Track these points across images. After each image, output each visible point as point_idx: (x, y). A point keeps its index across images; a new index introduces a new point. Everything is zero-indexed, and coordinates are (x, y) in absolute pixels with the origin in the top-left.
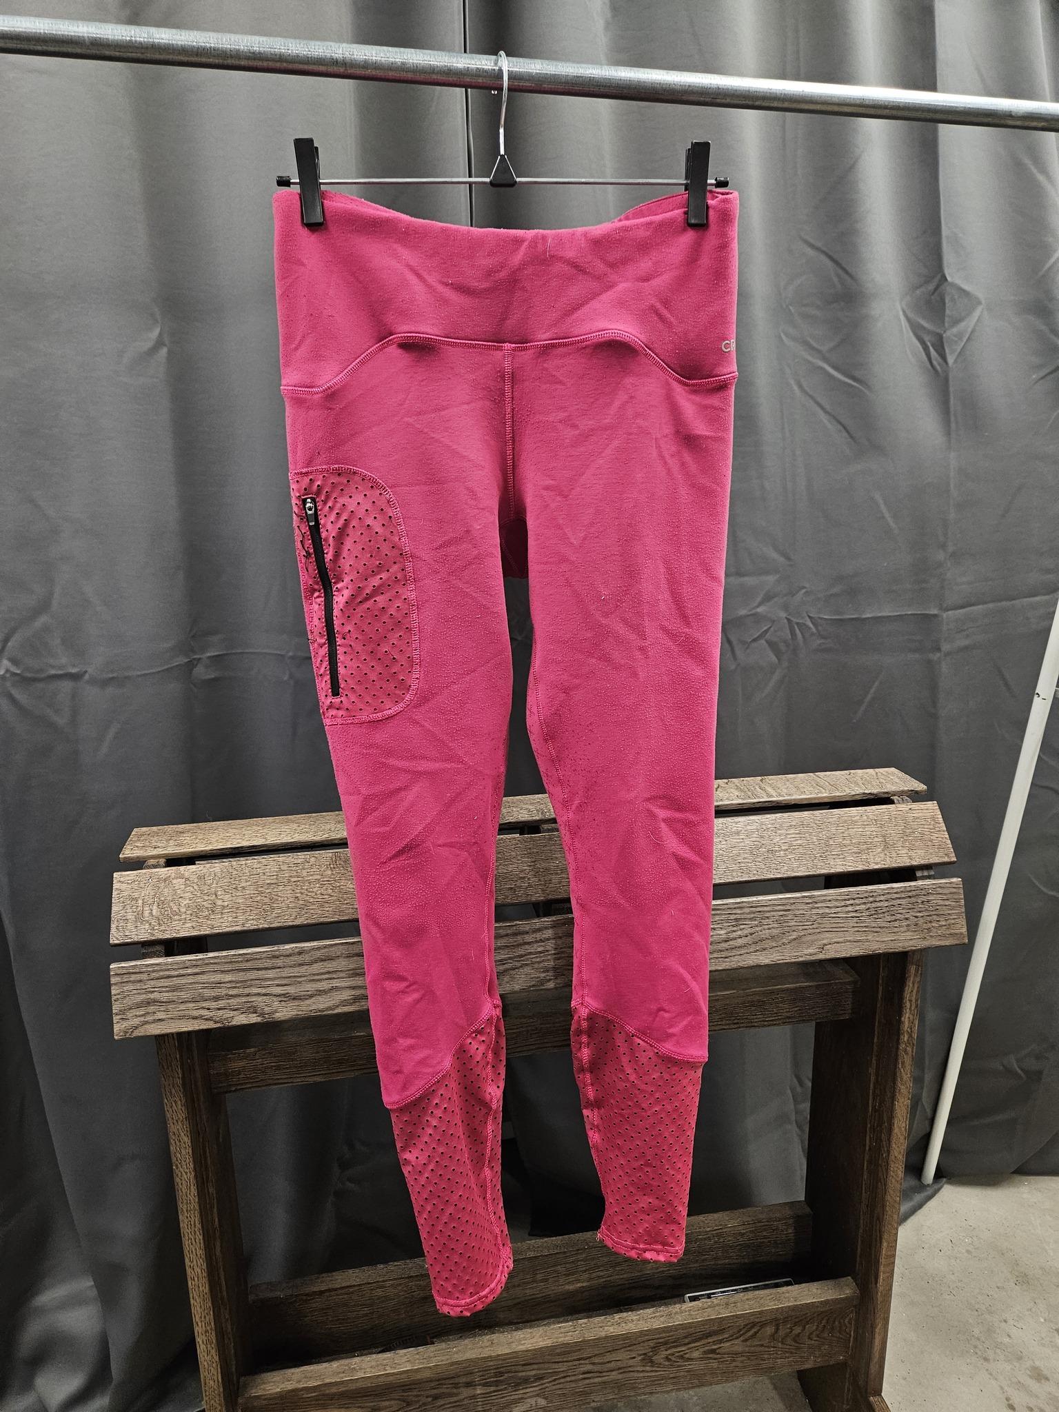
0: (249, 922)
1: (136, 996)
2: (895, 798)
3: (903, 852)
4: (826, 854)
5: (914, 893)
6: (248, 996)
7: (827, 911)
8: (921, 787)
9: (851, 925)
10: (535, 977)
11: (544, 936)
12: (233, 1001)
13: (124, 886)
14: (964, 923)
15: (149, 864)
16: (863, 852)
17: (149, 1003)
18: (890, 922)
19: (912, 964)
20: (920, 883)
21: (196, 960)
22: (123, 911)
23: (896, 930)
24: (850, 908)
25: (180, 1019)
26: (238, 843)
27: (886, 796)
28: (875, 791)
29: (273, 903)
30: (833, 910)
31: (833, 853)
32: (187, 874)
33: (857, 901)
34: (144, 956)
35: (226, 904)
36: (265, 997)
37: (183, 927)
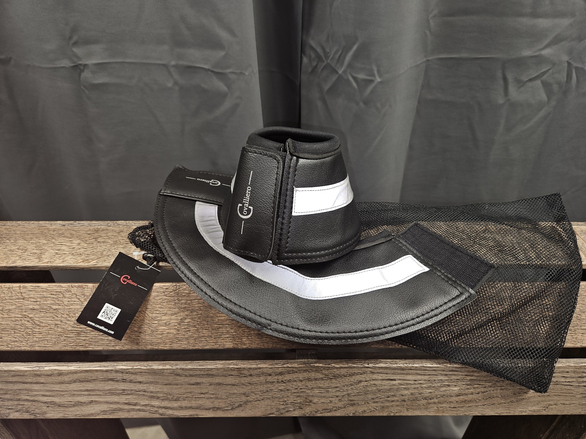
0: (12, 344)
10: (275, 408)
11: (285, 378)
29: (35, 328)
30: (568, 380)
36: (34, 403)
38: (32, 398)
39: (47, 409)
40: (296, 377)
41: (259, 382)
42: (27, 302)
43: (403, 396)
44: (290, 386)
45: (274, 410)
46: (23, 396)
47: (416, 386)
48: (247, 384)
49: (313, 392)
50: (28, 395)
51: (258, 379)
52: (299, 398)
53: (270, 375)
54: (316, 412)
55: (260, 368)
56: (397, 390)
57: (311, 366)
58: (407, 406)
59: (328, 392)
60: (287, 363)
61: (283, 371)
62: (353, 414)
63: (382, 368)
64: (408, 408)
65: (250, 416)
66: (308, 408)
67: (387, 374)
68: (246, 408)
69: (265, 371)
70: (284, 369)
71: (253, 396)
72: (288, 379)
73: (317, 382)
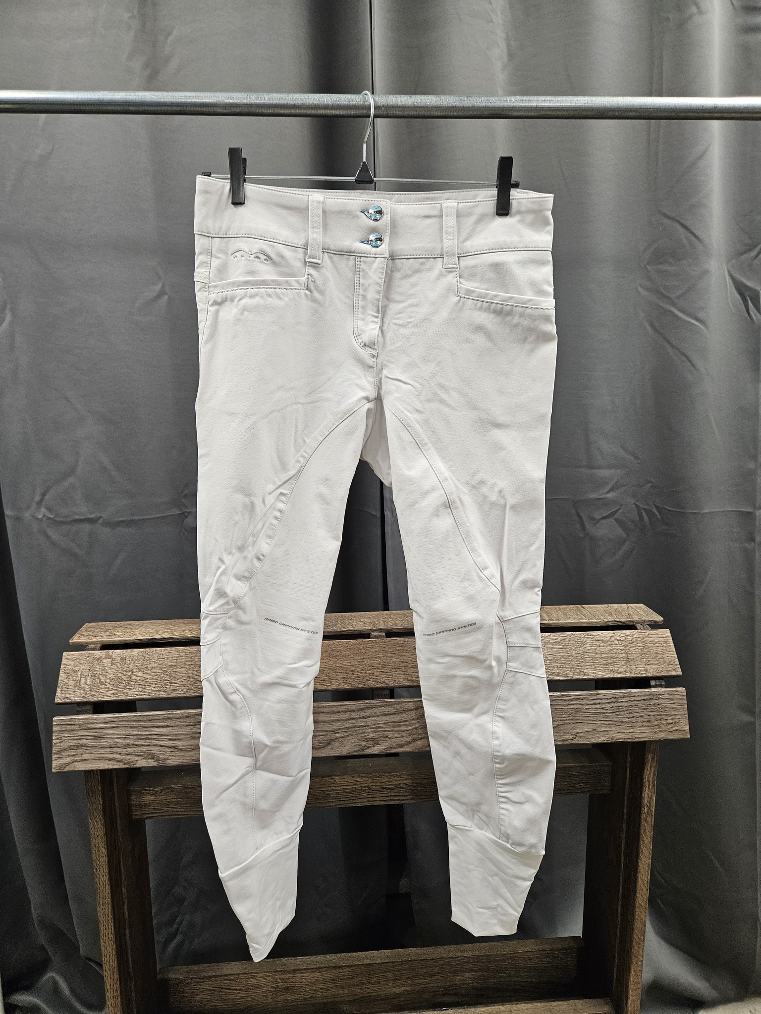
0: (153, 692)
1: (70, 741)
2: (638, 626)
3: (641, 666)
4: (582, 664)
5: (648, 697)
6: (149, 746)
7: (581, 707)
8: (659, 618)
9: (599, 719)
10: (358, 745)
11: (366, 714)
12: (138, 749)
13: (69, 662)
14: (687, 723)
15: (89, 648)
16: (610, 665)
17: (78, 747)
18: (628, 718)
19: (650, 752)
20: (653, 690)
21: (114, 717)
22: (66, 680)
23: (633, 724)
24: (598, 706)
25: (100, 760)
26: (153, 636)
27: (632, 623)
28: (623, 620)
29: (171, 679)
30: (585, 707)
31: (587, 664)
32: (114, 656)
33: (603, 701)
34: (79, 713)
35: (138, 678)
37: (106, 693)
42: (166, 660)
44: (369, 721)
53: (354, 711)
59: (400, 726)
65: (338, 755)
66: (385, 744)
68: (335, 746)
71: (340, 733)
72: (368, 714)
73: (391, 716)
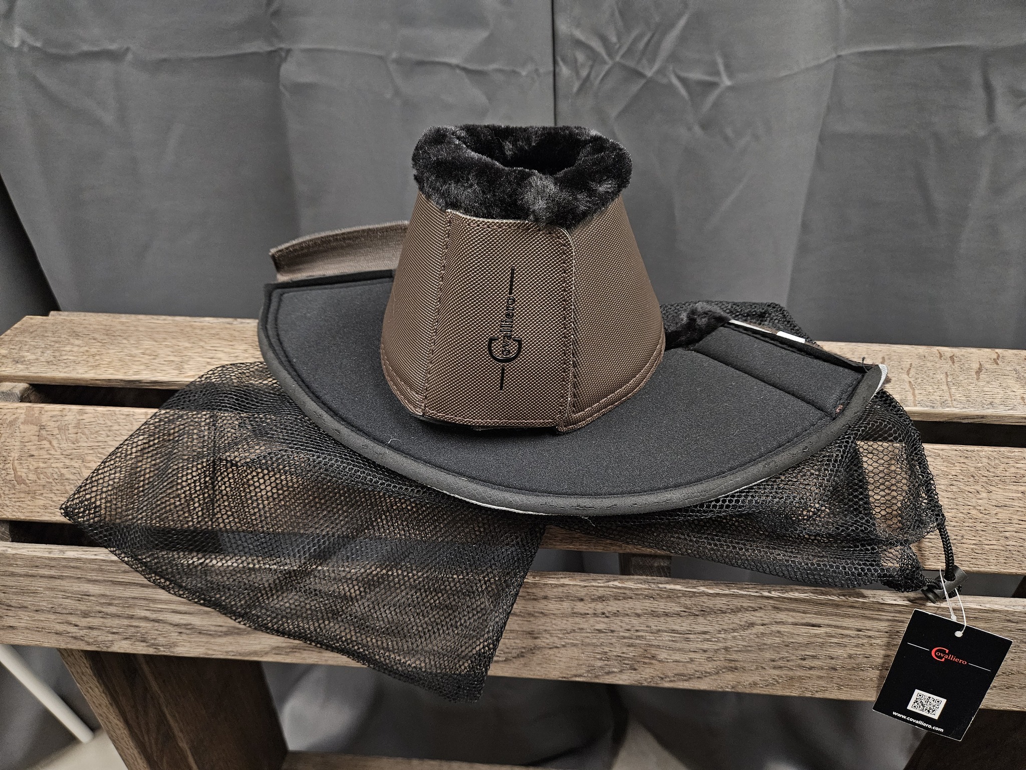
11: (610, 609)
12: (111, 622)
26: (137, 373)
32: (45, 419)
36: (157, 624)
37: (29, 503)
38: (154, 616)
39: (179, 638)
40: (630, 607)
41: (559, 612)
43: (832, 658)
44: (617, 624)
45: (582, 671)
46: (138, 611)
47: (861, 641)
48: (536, 614)
49: (661, 638)
50: (147, 608)
51: (558, 606)
52: (632, 649)
53: (582, 600)
54: (662, 678)
55: (563, 585)
56: (822, 645)
57: (659, 587)
58: (839, 680)
59: (688, 640)
60: (614, 580)
61: (605, 593)
62: (733, 687)
63: (796, 600)
64: (841, 683)
65: (538, 677)
66: (648, 670)
67: (804, 612)
68: (533, 660)
69: (573, 591)
70: (607, 589)
71: (547, 639)
72: (614, 609)
73: (669, 619)
